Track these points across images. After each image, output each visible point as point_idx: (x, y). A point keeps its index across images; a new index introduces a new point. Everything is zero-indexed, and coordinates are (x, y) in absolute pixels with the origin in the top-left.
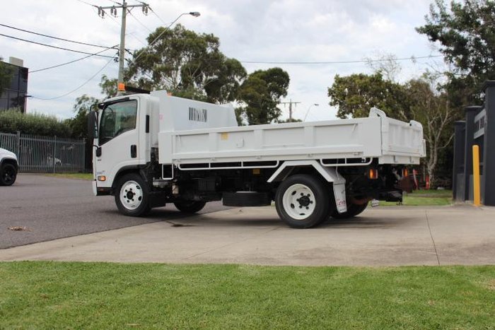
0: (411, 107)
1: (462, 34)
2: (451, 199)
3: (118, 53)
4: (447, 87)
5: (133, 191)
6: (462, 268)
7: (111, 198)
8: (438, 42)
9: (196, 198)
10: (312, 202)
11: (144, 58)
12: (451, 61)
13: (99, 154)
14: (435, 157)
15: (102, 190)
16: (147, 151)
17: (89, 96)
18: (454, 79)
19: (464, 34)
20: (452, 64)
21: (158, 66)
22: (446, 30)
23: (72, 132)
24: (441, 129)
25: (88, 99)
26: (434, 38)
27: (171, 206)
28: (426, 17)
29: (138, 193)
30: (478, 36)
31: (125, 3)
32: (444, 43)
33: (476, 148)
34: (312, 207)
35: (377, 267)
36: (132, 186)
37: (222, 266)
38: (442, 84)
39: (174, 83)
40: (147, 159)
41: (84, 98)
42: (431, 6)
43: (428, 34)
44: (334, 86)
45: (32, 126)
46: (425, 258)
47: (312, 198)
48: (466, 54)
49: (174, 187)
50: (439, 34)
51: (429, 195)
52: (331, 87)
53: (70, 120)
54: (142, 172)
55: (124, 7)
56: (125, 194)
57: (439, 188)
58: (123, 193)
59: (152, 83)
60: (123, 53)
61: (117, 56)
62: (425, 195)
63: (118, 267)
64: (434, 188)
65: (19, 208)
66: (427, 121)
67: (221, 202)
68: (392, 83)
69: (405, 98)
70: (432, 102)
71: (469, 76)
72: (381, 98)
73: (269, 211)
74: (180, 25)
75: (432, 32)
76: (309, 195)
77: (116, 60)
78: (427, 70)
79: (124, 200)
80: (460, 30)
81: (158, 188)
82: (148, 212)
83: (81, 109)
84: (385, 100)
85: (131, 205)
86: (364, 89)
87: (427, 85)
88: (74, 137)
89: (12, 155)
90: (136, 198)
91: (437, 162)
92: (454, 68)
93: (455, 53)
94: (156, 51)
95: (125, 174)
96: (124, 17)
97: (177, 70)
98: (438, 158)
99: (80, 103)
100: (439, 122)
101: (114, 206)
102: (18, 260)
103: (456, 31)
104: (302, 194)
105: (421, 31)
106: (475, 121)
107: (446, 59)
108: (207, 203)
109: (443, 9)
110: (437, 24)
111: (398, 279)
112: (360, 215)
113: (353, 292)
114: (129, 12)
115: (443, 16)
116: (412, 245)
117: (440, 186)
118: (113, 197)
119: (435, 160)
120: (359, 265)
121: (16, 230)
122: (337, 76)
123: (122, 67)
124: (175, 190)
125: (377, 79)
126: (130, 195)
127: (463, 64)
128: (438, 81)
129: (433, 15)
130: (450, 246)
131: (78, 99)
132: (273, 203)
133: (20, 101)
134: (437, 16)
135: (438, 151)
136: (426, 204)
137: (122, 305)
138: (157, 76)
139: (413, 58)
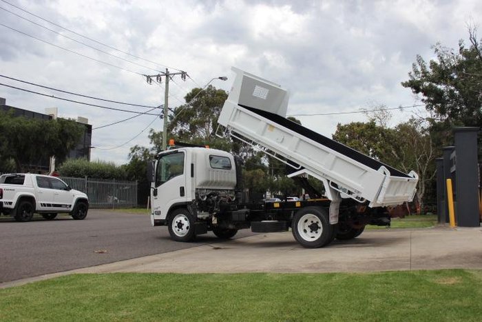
0: (401, 148)
1: (439, 87)
2: (436, 222)
3: (163, 112)
4: (430, 129)
5: (182, 222)
6: (425, 271)
7: (166, 228)
8: (421, 94)
9: (231, 227)
10: (320, 228)
11: (182, 113)
12: (432, 109)
13: (155, 194)
14: (423, 188)
15: (158, 222)
16: (192, 191)
17: (140, 146)
18: (434, 124)
19: (441, 87)
20: (433, 111)
21: (194, 119)
22: (427, 84)
23: (127, 175)
24: (427, 164)
25: (139, 148)
26: (417, 91)
27: (211, 234)
28: (410, 74)
29: (186, 223)
30: (453, 88)
31: (168, 72)
32: (425, 95)
33: (449, 181)
34: (320, 231)
35: (364, 273)
36: (181, 218)
37: (255, 274)
38: (426, 128)
39: (207, 132)
40: (193, 197)
41: (136, 148)
42: (414, 65)
43: (412, 88)
44: (337, 132)
45: (96, 171)
46: (401, 266)
47: (320, 225)
48: (444, 102)
49: (213, 218)
50: (421, 87)
51: (418, 219)
52: (334, 133)
53: (125, 166)
54: (189, 207)
55: (167, 75)
56: (176, 225)
57: (428, 213)
58: (175, 224)
59: (190, 134)
60: (166, 111)
61: (162, 114)
62: (415, 219)
63: (182, 275)
64: (424, 213)
65: (96, 236)
66: (415, 158)
67: (250, 230)
68: (385, 128)
69: (396, 141)
70: (418, 142)
71: (447, 120)
72: (376, 142)
73: (287, 236)
74: (211, 86)
75: (415, 86)
76: (318, 222)
77: (161, 117)
78: (412, 116)
79: (175, 229)
80: (438, 84)
81: (201, 220)
82: (194, 238)
83: (134, 157)
84: (378, 143)
85: (181, 233)
86: (362, 135)
87: (414, 129)
88: (128, 179)
89: (84, 196)
90: (184, 227)
91: (425, 191)
92: (434, 114)
93: (434, 102)
94: (192, 107)
95: (176, 209)
96: (167, 83)
97: (209, 122)
98: (426, 188)
99: (133, 151)
100: (425, 159)
101: (168, 234)
102: (112, 272)
103: (434, 84)
104: (312, 222)
105: (405, 85)
106: (451, 158)
107: (427, 107)
108: (239, 231)
109: (423, 67)
110: (419, 79)
111: (377, 279)
112: (359, 237)
113: (344, 287)
114: (171, 78)
115: (423, 73)
116: (394, 257)
117: (428, 211)
118: (167, 227)
119: (423, 190)
120: (351, 272)
121: (99, 253)
122: (339, 125)
123: (166, 122)
124: (215, 221)
125: (371, 126)
126: (180, 225)
127: (441, 111)
128: (422, 125)
129: (416, 72)
130: (423, 257)
131: (131, 148)
132: (290, 229)
133: (86, 152)
134: (419, 73)
135: (425, 183)
136: (414, 227)
137: (192, 297)
138: (193, 128)
139: (400, 107)
